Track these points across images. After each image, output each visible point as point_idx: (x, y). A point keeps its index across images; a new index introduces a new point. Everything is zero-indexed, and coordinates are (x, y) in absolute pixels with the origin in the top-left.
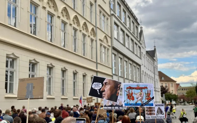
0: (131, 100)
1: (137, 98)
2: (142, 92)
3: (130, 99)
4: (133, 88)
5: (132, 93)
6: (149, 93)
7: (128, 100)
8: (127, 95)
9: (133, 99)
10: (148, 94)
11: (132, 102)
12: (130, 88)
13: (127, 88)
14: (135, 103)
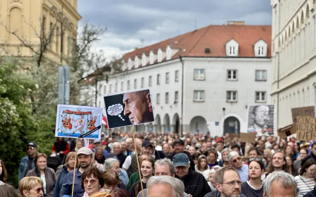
1: (76, 127)
2: (83, 118)
3: (66, 127)
4: (72, 113)
6: (94, 120)
8: (63, 121)
9: (70, 128)
10: (91, 121)
11: (68, 131)
13: (64, 112)
14: (72, 132)
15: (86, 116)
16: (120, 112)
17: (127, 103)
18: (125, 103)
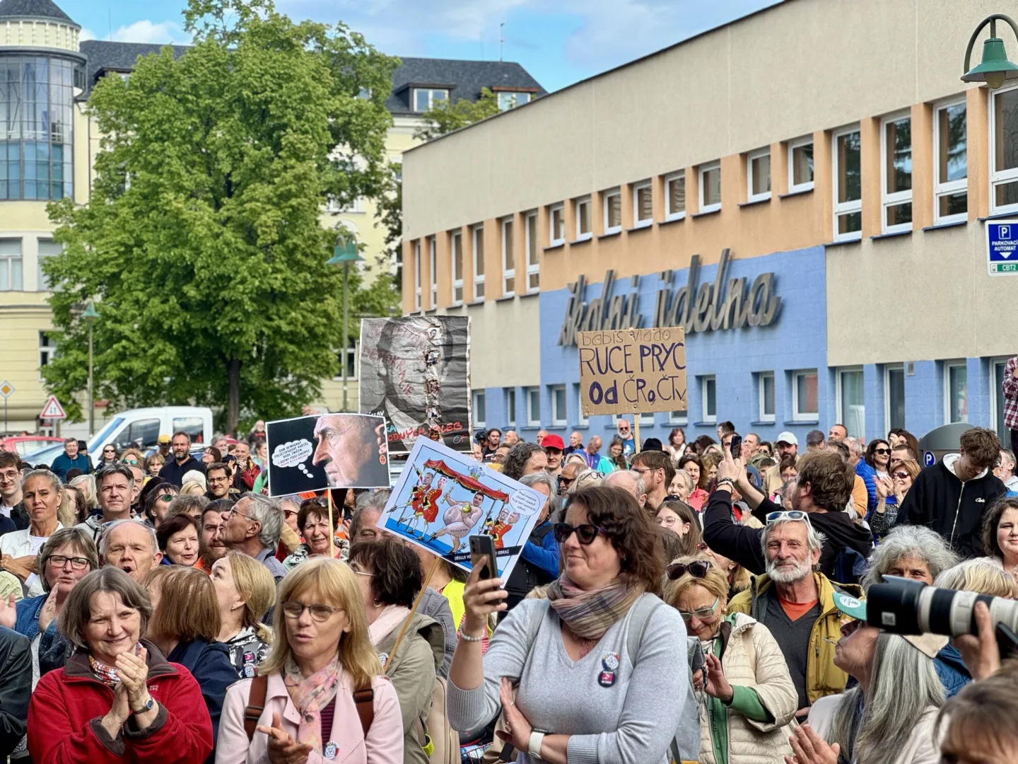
0: (422, 519)
1: (447, 522)
2: (476, 504)
3: (418, 510)
4: (453, 475)
5: (439, 493)
6: (506, 522)
7: (410, 510)
8: (415, 489)
9: (431, 517)
10: (497, 523)
11: (420, 525)
12: (443, 469)
13: (429, 464)
14: (430, 533)
15: (487, 502)
16: (305, 459)
17: (324, 438)
18: (320, 437)
